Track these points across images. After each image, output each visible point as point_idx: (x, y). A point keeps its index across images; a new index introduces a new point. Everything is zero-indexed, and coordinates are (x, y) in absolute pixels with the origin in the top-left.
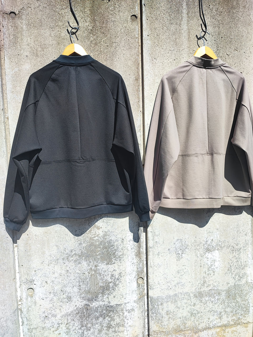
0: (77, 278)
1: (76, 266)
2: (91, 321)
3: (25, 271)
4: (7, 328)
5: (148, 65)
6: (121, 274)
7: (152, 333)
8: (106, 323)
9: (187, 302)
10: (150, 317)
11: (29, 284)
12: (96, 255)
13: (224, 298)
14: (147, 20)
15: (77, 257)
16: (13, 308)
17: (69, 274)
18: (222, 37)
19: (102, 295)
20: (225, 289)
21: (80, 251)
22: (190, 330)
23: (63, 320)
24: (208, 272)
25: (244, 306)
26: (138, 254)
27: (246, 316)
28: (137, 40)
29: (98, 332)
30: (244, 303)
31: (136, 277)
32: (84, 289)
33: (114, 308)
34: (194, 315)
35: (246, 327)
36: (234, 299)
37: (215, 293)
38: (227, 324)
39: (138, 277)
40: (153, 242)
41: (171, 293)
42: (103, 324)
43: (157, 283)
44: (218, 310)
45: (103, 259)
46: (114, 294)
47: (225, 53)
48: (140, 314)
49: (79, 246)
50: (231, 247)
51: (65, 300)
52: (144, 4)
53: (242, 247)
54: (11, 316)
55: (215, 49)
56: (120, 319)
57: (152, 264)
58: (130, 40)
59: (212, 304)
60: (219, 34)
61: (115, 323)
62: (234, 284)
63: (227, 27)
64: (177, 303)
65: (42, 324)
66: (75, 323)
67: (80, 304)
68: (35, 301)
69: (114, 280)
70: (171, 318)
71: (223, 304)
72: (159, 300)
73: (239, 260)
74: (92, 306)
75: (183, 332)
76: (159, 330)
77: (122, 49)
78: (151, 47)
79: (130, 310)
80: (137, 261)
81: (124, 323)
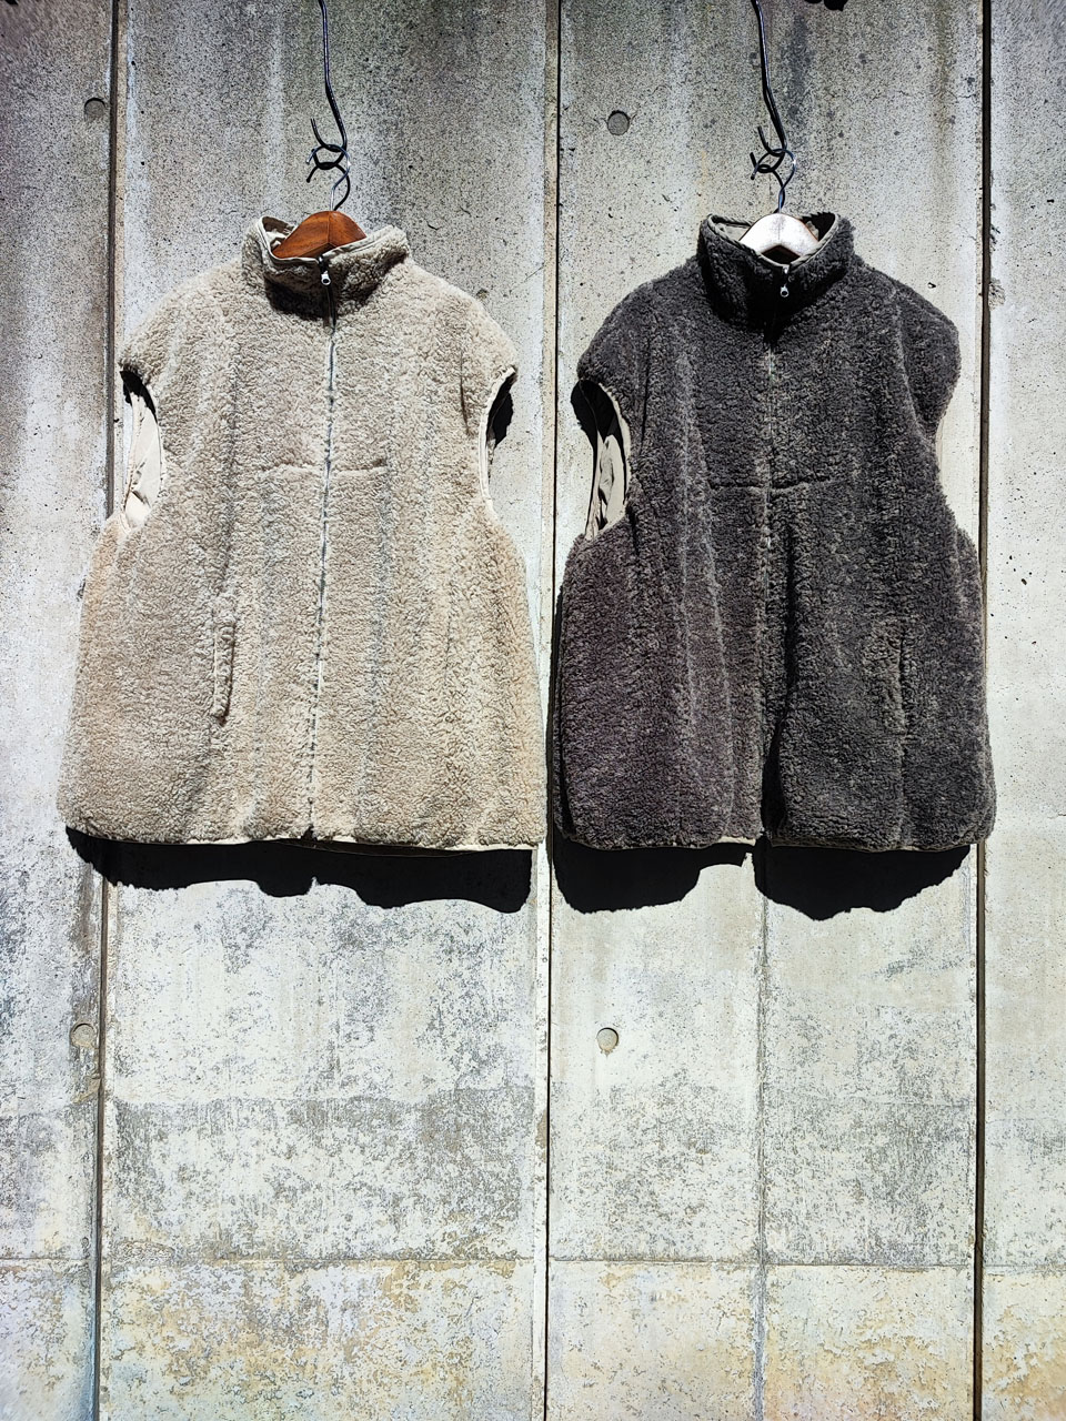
6: (12, 1003)
7: (121, 1247)
9: (262, 1137)
13: (410, 1139)
14: (142, 112)
18: (411, 167)
20: (417, 1100)
22: (271, 1254)
24: (348, 1029)
25: (495, 1183)
26: (80, 935)
27: (506, 1228)
28: (104, 179)
30: (496, 1170)
31: (68, 1022)
34: (287, 1193)
35: (507, 1274)
36: (455, 1146)
37: (374, 1115)
38: (425, 1251)
39: (74, 1022)
40: (136, 894)
41: (202, 1097)
43: (146, 1051)
44: (386, 1186)
47: (424, 224)
48: (75, 1166)
50: (442, 938)
52: (133, 63)
53: (489, 943)
55: (386, 209)
56: (1, 1175)
57: (130, 975)
59: (362, 1157)
60: (400, 156)
62: (453, 1087)
63: (432, 132)
64: (220, 1137)
70: (194, 1197)
71: (408, 1165)
72: (150, 1120)
73: (473, 991)
75: (243, 1262)
76: (144, 1238)
77: (50, 207)
78: (153, 200)
79: (38, 1147)
80: (72, 962)
81: (14, 1192)
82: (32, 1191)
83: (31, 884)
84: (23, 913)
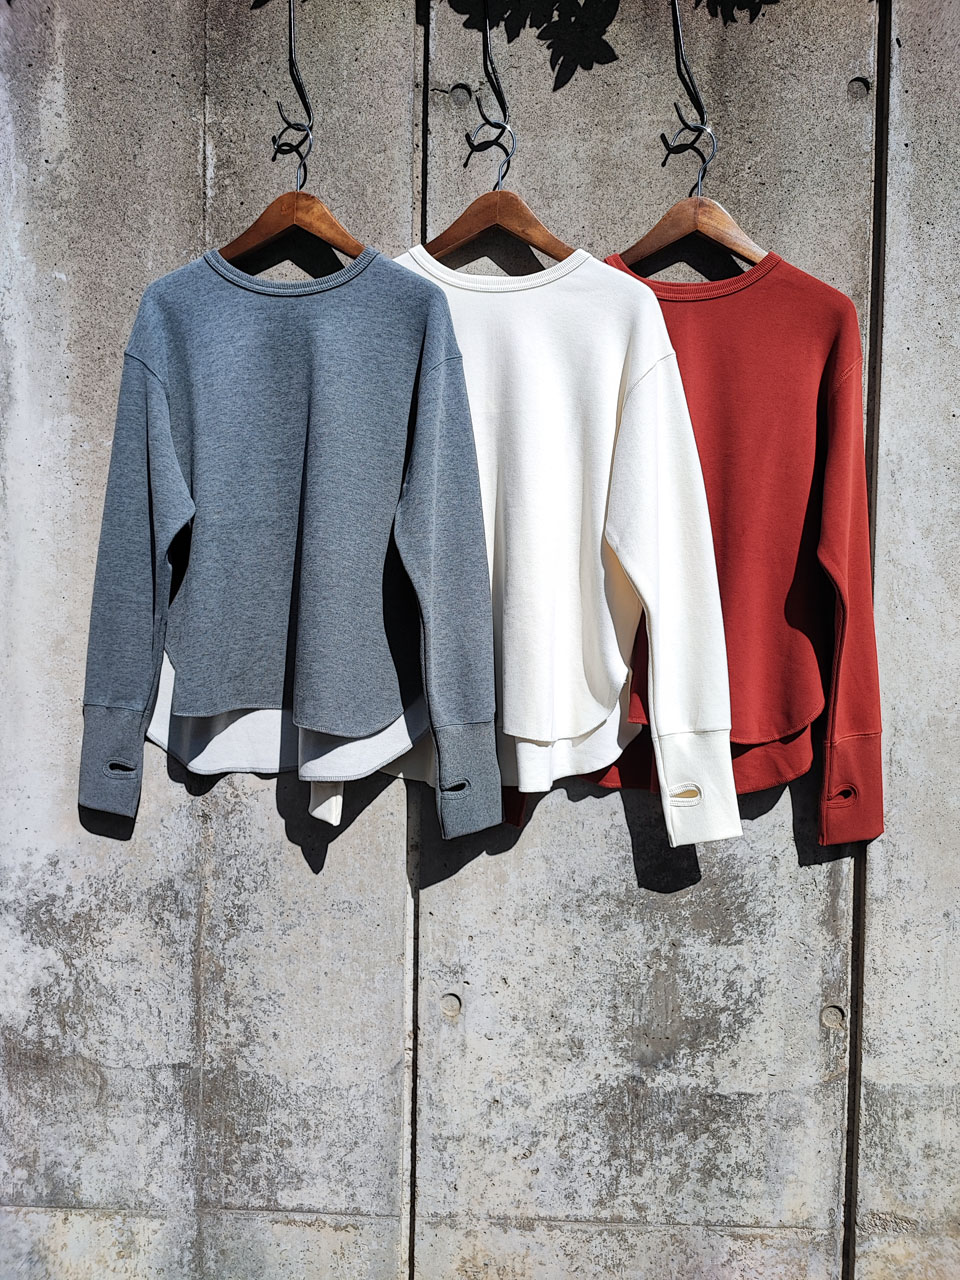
0: (609, 981)
1: (606, 938)
2: (648, 1140)
3: (438, 935)
4: (365, 1122)
5: (903, 244)
6: (763, 984)
7: (865, 1219)
8: (698, 1155)
10: (861, 1157)
11: (448, 979)
12: (678, 905)
14: (907, 92)
15: (612, 906)
16: (389, 1056)
17: (582, 963)
19: (689, 1051)
21: (624, 887)
23: (550, 1123)
26: (830, 920)
28: (866, 161)
29: (669, 1185)
31: (818, 1004)
32: (630, 1020)
33: (730, 1103)
39: (824, 1004)
40: (885, 881)
41: (948, 1078)
42: (688, 1158)
43: (893, 1034)
45: (699, 923)
46: (735, 1052)
48: (825, 1142)
49: (621, 867)
51: (562, 1050)
52: (898, 40)
54: (381, 1082)
56: (751, 1148)
57: (879, 961)
58: (842, 163)
61: (732, 1163)
65: (480, 1127)
66: (591, 1138)
67: (614, 1071)
68: (464, 1041)
69: (736, 1003)
70: (939, 1174)
72: (897, 1100)
74: (653, 1085)
76: (890, 1211)
77: (811, 192)
78: (917, 182)
79: (787, 1122)
80: (822, 945)
81: (764, 1164)
82: (781, 1164)
83: (781, 869)
84: (773, 897)
